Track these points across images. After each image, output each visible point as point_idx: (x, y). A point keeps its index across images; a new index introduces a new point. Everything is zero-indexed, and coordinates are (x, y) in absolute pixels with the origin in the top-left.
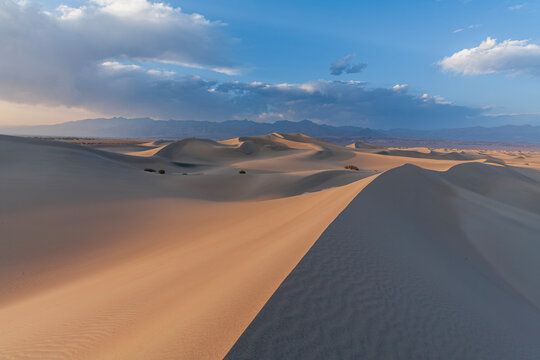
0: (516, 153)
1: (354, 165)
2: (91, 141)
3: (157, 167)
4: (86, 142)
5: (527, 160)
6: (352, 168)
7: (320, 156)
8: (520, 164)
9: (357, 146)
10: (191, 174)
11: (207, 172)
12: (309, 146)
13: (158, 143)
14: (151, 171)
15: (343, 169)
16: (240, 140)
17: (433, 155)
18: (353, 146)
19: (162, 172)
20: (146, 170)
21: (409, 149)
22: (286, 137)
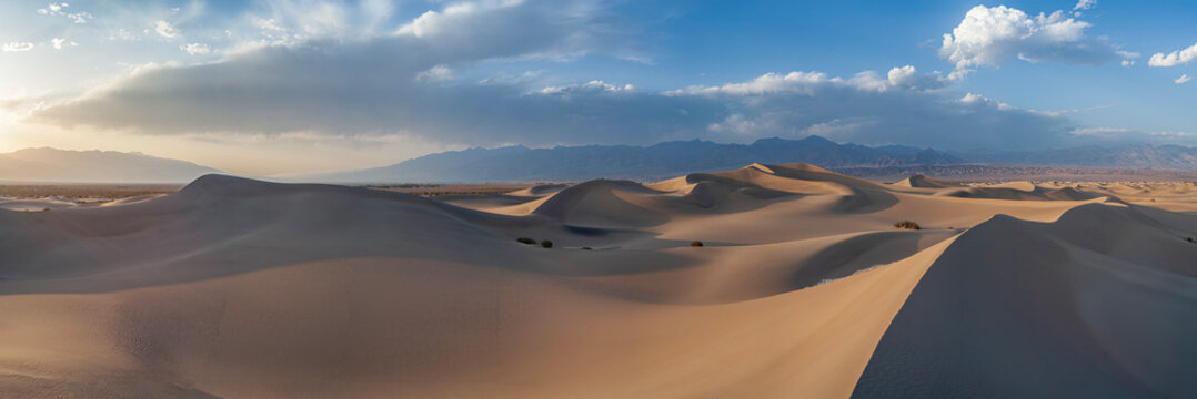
0: (1141, 184)
1: (911, 220)
2: (436, 189)
3: (537, 234)
4: (430, 190)
5: (1154, 194)
6: (908, 225)
7: (845, 207)
8: (1145, 202)
9: (914, 183)
10: (599, 248)
11: (627, 246)
12: (825, 186)
13: (539, 190)
14: (528, 241)
15: (890, 228)
16: (690, 179)
17: (1039, 193)
18: (906, 183)
19: (548, 245)
20: (520, 240)
21: (1003, 185)
22: (779, 171)
